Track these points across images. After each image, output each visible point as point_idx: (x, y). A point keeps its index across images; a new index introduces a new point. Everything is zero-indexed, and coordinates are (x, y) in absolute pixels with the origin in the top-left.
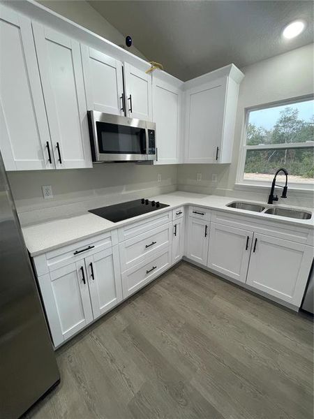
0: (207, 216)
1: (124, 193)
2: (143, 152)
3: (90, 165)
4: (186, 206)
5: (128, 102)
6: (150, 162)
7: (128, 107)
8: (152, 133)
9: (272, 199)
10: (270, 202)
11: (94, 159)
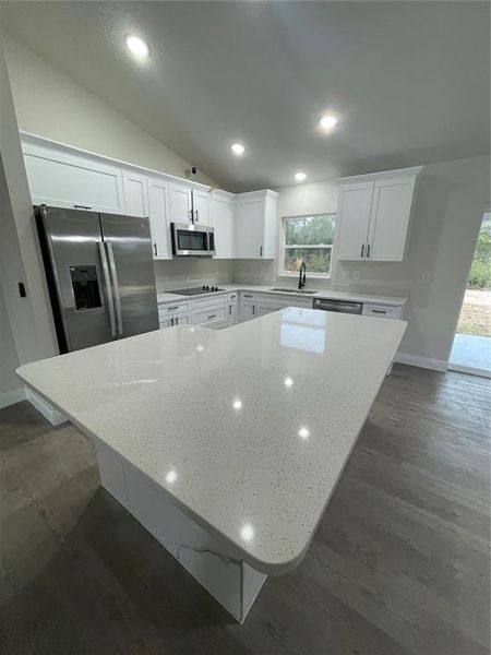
0: (253, 299)
1: (188, 281)
2: (206, 249)
3: (170, 257)
4: (239, 292)
5: (195, 215)
6: (210, 257)
7: (195, 217)
8: (212, 235)
9: (301, 286)
10: (300, 288)
11: (174, 252)
